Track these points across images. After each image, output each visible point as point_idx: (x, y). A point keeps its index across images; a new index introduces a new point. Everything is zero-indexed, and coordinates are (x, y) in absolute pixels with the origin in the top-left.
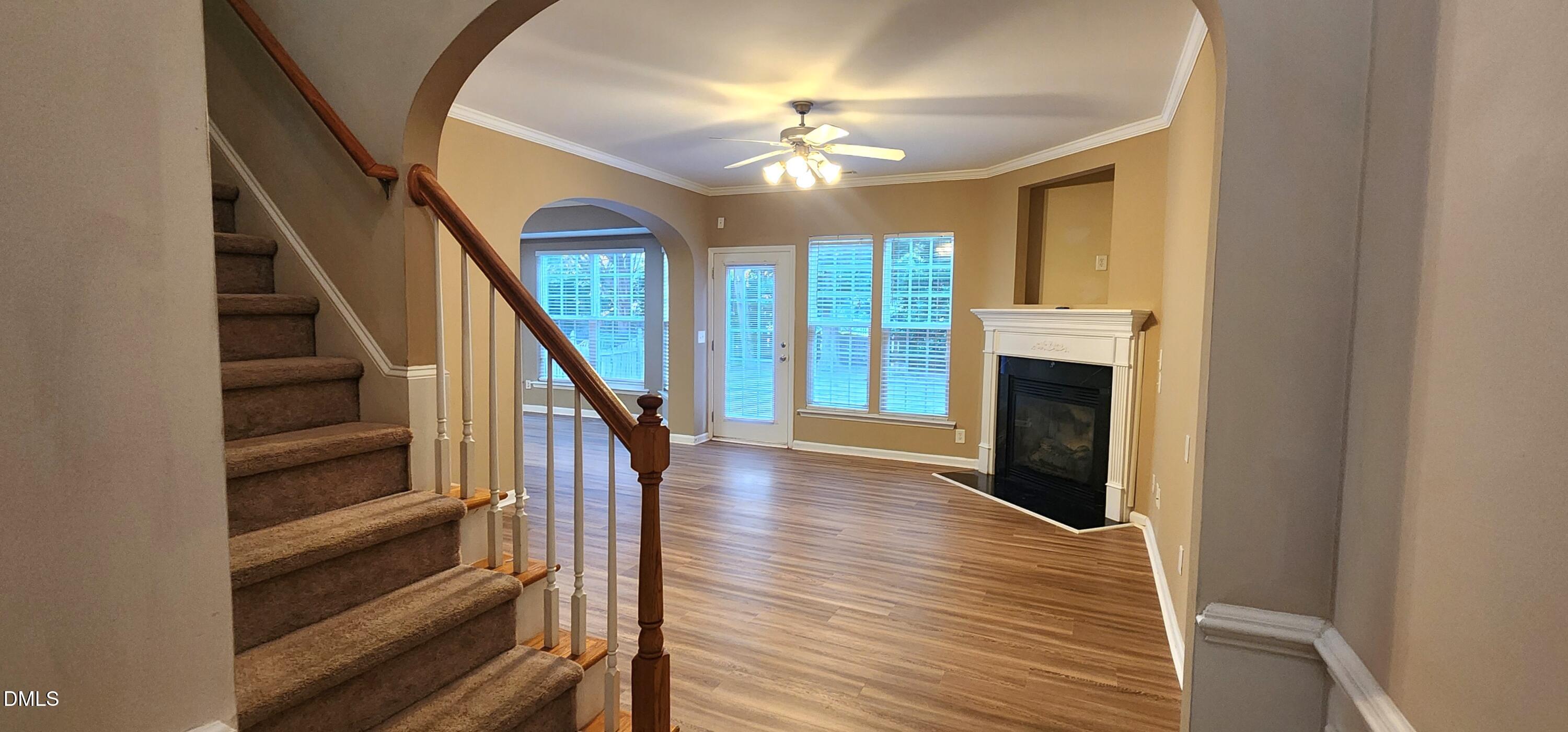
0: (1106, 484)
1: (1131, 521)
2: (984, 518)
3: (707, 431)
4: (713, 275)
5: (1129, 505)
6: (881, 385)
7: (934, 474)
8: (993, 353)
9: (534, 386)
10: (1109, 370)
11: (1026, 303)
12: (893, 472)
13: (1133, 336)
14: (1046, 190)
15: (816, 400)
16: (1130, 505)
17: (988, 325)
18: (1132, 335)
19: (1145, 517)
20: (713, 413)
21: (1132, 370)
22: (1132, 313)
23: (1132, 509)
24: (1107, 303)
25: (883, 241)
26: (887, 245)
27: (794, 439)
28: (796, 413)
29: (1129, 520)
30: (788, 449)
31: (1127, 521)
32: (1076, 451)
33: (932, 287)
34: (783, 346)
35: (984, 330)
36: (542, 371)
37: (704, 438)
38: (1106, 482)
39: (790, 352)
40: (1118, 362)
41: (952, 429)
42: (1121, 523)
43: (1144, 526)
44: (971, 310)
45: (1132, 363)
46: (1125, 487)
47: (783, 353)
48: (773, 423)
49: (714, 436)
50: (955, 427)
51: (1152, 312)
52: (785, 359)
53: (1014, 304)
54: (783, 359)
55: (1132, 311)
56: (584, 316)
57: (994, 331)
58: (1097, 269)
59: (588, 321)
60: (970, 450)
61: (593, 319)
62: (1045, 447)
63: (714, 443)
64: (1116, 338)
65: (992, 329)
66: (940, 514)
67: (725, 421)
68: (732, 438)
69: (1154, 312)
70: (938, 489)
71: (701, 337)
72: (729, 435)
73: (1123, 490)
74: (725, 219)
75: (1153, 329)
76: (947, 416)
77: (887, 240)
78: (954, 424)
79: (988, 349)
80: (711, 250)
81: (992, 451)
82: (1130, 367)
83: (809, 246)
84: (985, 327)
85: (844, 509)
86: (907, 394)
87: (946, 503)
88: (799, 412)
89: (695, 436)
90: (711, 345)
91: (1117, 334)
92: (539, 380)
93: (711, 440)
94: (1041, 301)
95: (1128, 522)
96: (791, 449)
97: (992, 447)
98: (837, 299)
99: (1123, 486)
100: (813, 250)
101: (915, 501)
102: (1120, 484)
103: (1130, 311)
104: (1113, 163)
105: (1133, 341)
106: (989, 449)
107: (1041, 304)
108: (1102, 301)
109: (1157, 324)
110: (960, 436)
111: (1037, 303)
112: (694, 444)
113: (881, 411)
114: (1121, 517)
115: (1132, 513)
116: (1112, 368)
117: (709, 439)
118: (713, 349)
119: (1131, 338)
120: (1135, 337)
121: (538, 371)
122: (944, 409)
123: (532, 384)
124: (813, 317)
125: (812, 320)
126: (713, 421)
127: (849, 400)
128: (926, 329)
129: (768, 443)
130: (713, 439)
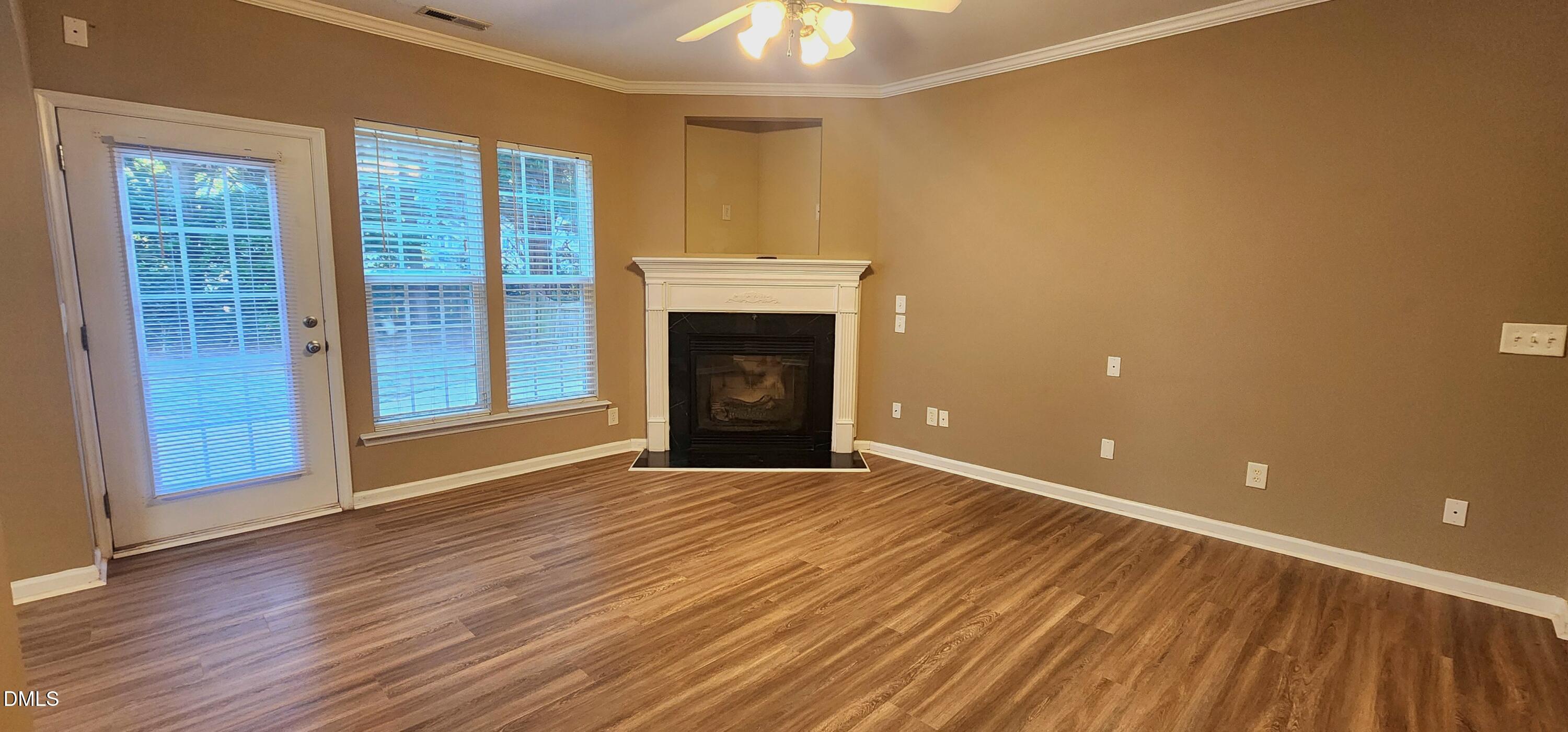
0: (833, 423)
4: (61, 160)
7: (631, 469)
8: (663, 311)
10: (830, 316)
15: (390, 411)
17: (654, 278)
18: (859, 282)
20: (106, 497)
27: (357, 491)
28: (354, 444)
30: (346, 512)
34: (312, 324)
35: (647, 283)
38: (832, 421)
39: (328, 329)
40: (842, 308)
41: (603, 409)
43: (870, 449)
47: (312, 337)
49: (115, 550)
50: (607, 406)
52: (318, 347)
53: (685, 252)
54: (313, 350)
57: (663, 284)
64: (839, 286)
65: (661, 281)
67: (151, 504)
68: (181, 536)
73: (853, 425)
74: (92, 26)
76: (595, 395)
78: (609, 403)
79: (654, 306)
80: (43, 97)
81: (667, 425)
82: (858, 312)
84: (648, 280)
88: (360, 441)
91: (841, 282)
96: (354, 510)
97: (667, 420)
99: (853, 421)
102: (851, 419)
105: (858, 290)
106: (665, 423)
110: (613, 417)
113: (510, 406)
115: (856, 442)
116: (834, 315)
119: (857, 287)
126: (108, 514)
127: (447, 402)
128: (570, 285)
129: (295, 515)
130: (117, 556)
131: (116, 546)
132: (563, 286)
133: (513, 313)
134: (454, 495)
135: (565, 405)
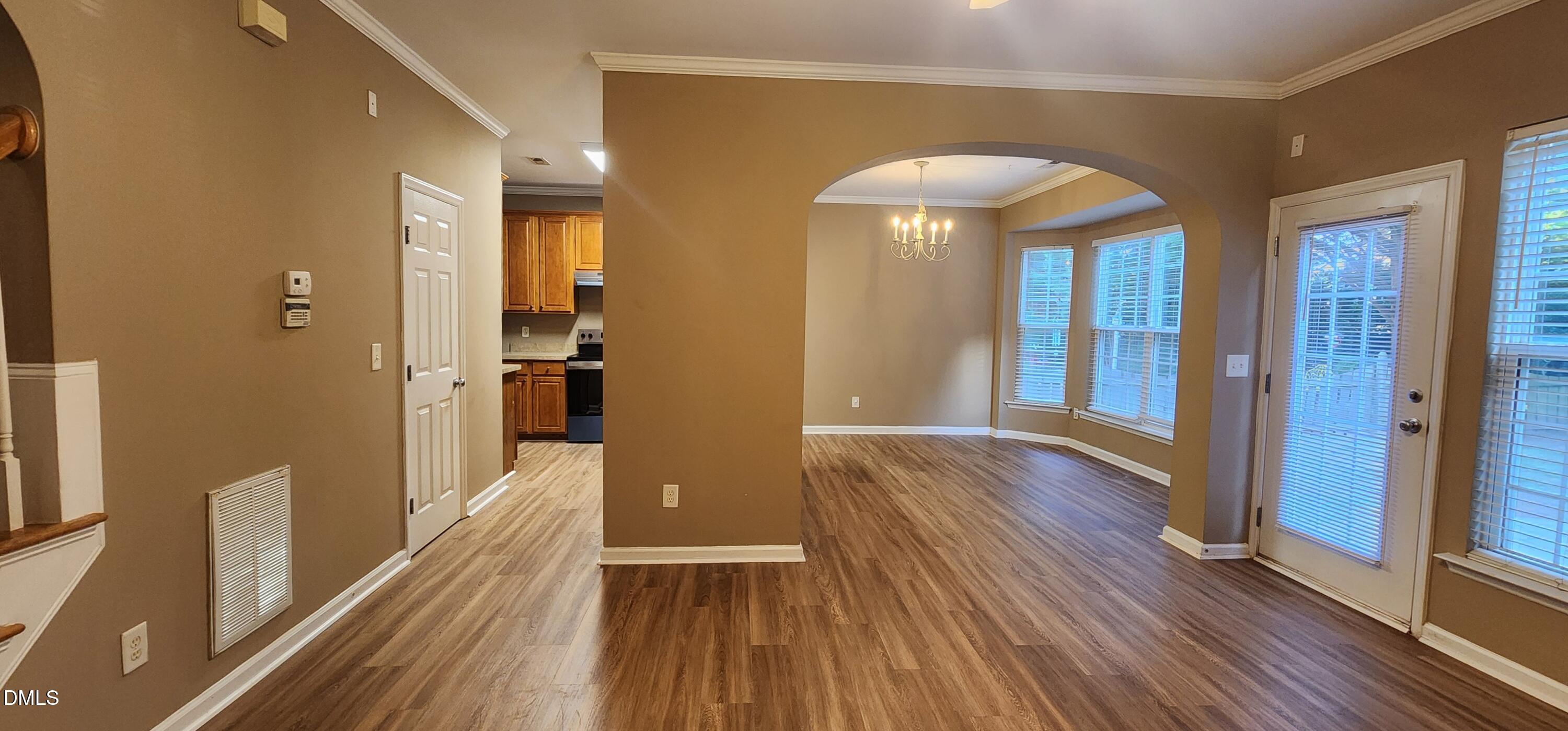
3: (1242, 540)
4: (1277, 249)
9: (1081, 416)
20: (1260, 509)
27: (1425, 620)
30: (1409, 635)
34: (1418, 399)
36: (1092, 398)
37: (1233, 551)
39: (1431, 416)
47: (1415, 414)
48: (1378, 567)
54: (1414, 428)
61: (1149, 330)
63: (1250, 571)
67: (1280, 530)
68: (1292, 570)
71: (1237, 365)
72: (1291, 562)
74: (1305, 137)
80: (1274, 202)
89: (1211, 543)
90: (1264, 383)
92: (1086, 410)
93: (1250, 561)
96: (1415, 639)
112: (1199, 558)
117: (1245, 557)
118: (1267, 391)
121: (1087, 398)
123: (1079, 414)
126: (1259, 524)
130: (1256, 559)
131: (1259, 552)
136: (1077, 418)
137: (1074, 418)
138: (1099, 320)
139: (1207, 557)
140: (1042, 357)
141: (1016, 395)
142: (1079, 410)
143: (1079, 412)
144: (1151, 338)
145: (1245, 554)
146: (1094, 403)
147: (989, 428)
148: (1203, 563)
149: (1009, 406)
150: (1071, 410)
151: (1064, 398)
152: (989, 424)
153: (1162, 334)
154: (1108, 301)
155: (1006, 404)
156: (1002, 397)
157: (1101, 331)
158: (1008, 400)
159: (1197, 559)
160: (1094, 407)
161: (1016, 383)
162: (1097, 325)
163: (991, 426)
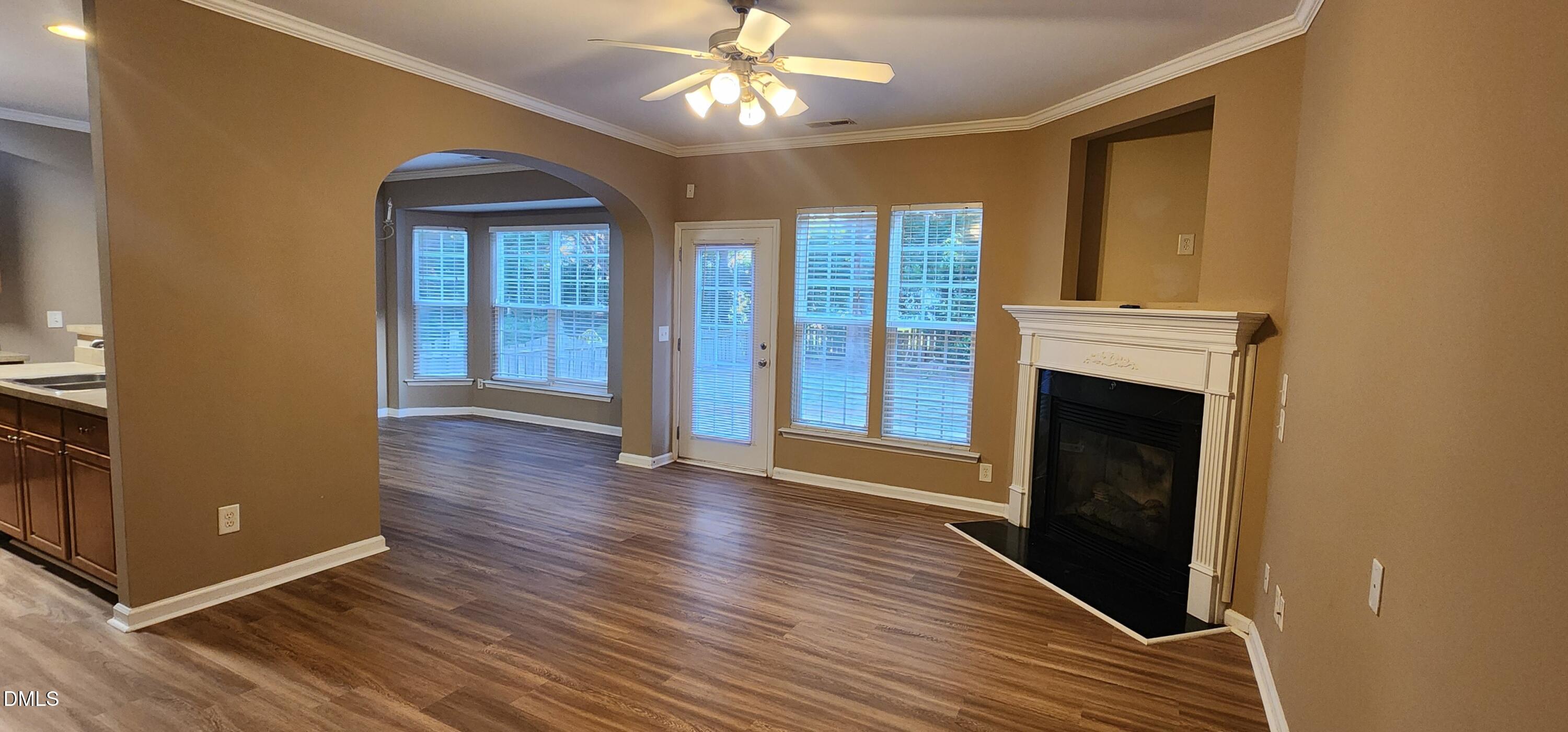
0: (1190, 565)
1: (1225, 623)
2: (1006, 607)
3: (670, 450)
4: (680, 257)
5: (1224, 600)
6: (884, 401)
7: (947, 525)
8: (1031, 366)
9: (487, 386)
10: (1199, 398)
11: (1077, 299)
12: (892, 519)
13: (1238, 351)
14: (1109, 144)
15: (804, 417)
16: (1226, 598)
17: (1025, 328)
18: (1236, 349)
19: (1248, 621)
20: (678, 428)
21: (1234, 402)
22: (1239, 317)
23: (1228, 606)
24: (1197, 302)
25: (890, 214)
26: (896, 219)
27: (774, 466)
28: (778, 433)
29: (1223, 621)
30: (767, 477)
31: (1220, 622)
32: (1143, 508)
33: (953, 274)
34: (764, 347)
35: (1020, 333)
36: (496, 368)
37: (665, 459)
38: (1190, 562)
39: (771, 355)
40: (1212, 389)
41: (976, 462)
42: (1211, 625)
43: (1248, 634)
44: (1004, 307)
45: (1235, 391)
46: (1219, 573)
47: (763, 356)
48: (750, 445)
49: (679, 457)
50: (979, 460)
51: (1269, 317)
52: (765, 364)
53: (1061, 299)
54: (763, 364)
55: (1238, 313)
56: (543, 305)
57: (1033, 335)
58: (1178, 253)
59: (546, 311)
60: (999, 492)
61: (551, 308)
62: (1099, 496)
63: (679, 467)
64: (1211, 352)
65: (1031, 332)
66: (943, 598)
67: (692, 438)
68: (701, 461)
69: (1271, 315)
70: (949, 551)
71: (663, 334)
72: (698, 456)
73: (1215, 578)
74: (695, 187)
75: (1271, 341)
76: (969, 445)
77: (896, 213)
78: (978, 456)
79: (1024, 359)
80: (678, 225)
81: (1026, 497)
82: (1231, 397)
83: (797, 220)
84: (1021, 330)
85: (810, 583)
86: (918, 415)
87: (955, 575)
88: (781, 432)
89: (653, 457)
90: (677, 344)
91: (1212, 348)
92: (492, 379)
93: (675, 462)
94: (1100, 298)
95: (1223, 625)
96: (771, 478)
97: (1026, 491)
98: (831, 288)
99: (1215, 571)
100: (803, 226)
101: (913, 571)
102: (1211, 568)
103: (1235, 314)
104: (1213, 95)
105: (1238, 359)
106: (1023, 494)
107: (1100, 300)
108: (1189, 297)
109: (1277, 335)
110: (986, 473)
111: (1095, 300)
112: (651, 468)
113: (884, 435)
114: (1212, 616)
115: (1229, 612)
116: (1203, 396)
117: (673, 461)
118: (679, 349)
119: (1235, 354)
120: (1241, 353)
121: (491, 369)
122: (965, 436)
123: (484, 384)
124: (801, 311)
125: (800, 315)
126: (678, 438)
127: (844, 419)
128: (944, 331)
129: (745, 469)
130: (678, 461)
131: (680, 455)
132: (938, 332)
133: (893, 355)
134: (827, 492)
135: (938, 447)
136: (482, 388)
137: (479, 388)
138: (499, 298)
139: (654, 467)
140: (440, 333)
141: (415, 372)
142: (484, 380)
143: (484, 382)
144: (554, 314)
145: (670, 460)
146: (499, 372)
147: (387, 409)
148: (653, 470)
149: (409, 384)
150: (474, 381)
151: (466, 371)
152: (386, 405)
153: (562, 311)
154: (505, 282)
155: (406, 382)
156: (402, 376)
157: (500, 307)
158: (408, 378)
159: (650, 469)
160: (499, 376)
161: (415, 361)
162: (497, 303)
163: (388, 407)
